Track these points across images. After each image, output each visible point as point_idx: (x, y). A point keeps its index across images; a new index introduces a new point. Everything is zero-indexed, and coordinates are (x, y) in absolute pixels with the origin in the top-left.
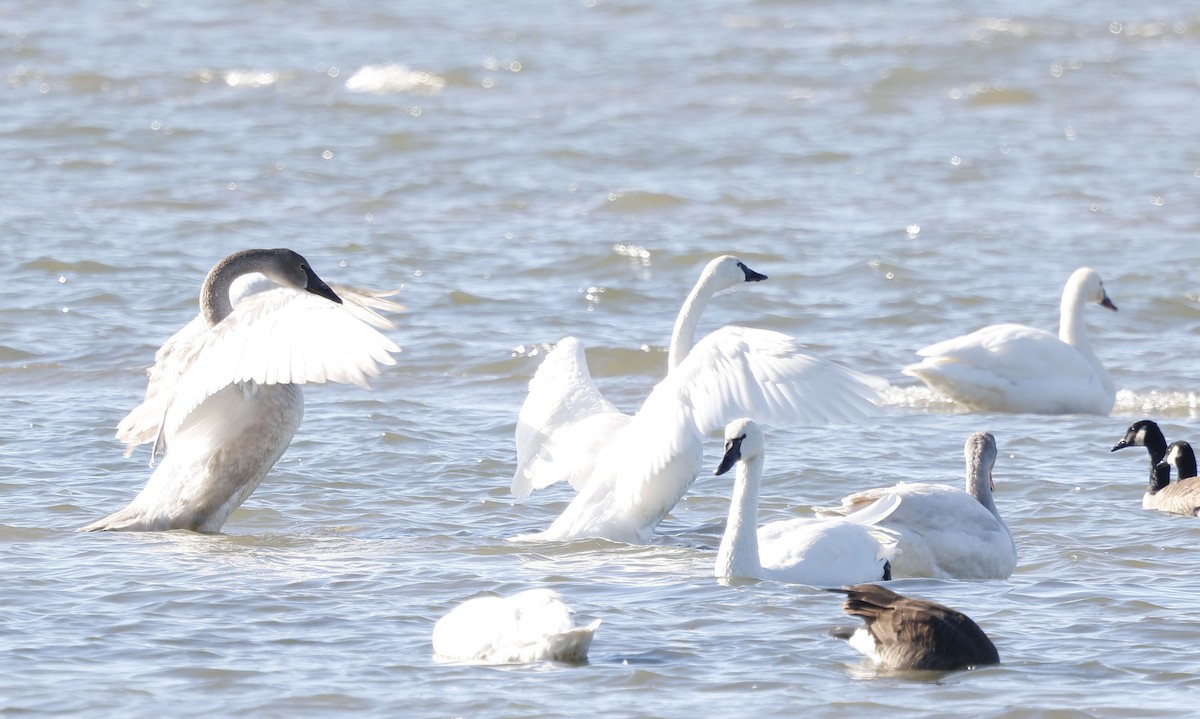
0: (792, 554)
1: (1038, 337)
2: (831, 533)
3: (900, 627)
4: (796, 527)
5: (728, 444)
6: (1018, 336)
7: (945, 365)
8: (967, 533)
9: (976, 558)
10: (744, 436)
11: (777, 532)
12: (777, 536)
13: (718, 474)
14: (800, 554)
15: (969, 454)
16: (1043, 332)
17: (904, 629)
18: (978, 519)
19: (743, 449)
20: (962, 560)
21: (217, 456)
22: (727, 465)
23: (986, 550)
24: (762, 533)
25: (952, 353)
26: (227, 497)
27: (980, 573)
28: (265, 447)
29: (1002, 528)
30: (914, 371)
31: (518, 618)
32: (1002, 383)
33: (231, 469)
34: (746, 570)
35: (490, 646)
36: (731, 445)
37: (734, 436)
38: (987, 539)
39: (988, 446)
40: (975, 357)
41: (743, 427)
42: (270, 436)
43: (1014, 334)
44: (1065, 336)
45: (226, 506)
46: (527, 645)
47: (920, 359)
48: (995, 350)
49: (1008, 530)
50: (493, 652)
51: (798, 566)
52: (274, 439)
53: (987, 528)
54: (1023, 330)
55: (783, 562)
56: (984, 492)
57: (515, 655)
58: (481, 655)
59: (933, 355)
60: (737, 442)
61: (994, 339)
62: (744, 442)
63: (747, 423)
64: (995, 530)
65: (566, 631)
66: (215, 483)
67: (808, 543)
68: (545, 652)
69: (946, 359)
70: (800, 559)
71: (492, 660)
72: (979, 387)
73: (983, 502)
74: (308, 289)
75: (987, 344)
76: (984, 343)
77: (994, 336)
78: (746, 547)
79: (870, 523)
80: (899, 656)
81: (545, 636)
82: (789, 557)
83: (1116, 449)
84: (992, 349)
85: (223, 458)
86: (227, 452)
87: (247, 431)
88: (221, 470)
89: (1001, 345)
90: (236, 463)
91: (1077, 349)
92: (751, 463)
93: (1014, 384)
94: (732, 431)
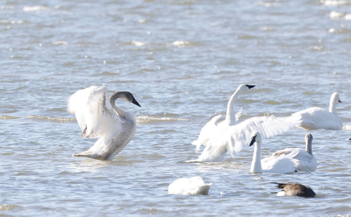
0: (270, 166)
1: (323, 110)
2: (281, 161)
3: (291, 187)
4: (272, 159)
5: (252, 138)
8: (304, 161)
9: (307, 167)
10: (256, 136)
12: (267, 161)
13: (250, 146)
14: (272, 166)
15: (306, 140)
16: (324, 109)
17: (292, 187)
18: (307, 157)
19: (256, 139)
20: (304, 168)
21: (113, 140)
22: (252, 144)
23: (309, 165)
24: (262, 161)
26: (114, 151)
28: (125, 138)
29: (313, 159)
32: (314, 122)
33: (117, 143)
34: (258, 171)
35: (183, 190)
36: (253, 138)
37: (254, 136)
38: (310, 162)
39: (310, 138)
40: (306, 116)
41: (256, 134)
42: (126, 135)
43: (316, 110)
44: (330, 110)
45: (114, 153)
46: (193, 189)
48: (312, 114)
49: (315, 159)
50: (184, 191)
51: (272, 169)
52: (128, 136)
53: (309, 159)
54: (318, 109)
55: (268, 168)
56: (310, 151)
57: (190, 192)
58: (181, 192)
60: (254, 137)
61: (311, 111)
62: (256, 137)
63: (257, 132)
64: (312, 159)
66: (112, 147)
67: (274, 163)
68: (198, 192)
70: (272, 168)
72: (307, 123)
73: (309, 153)
74: (132, 102)
76: (309, 112)
77: (311, 110)
78: (258, 165)
79: (291, 158)
81: (197, 187)
82: (270, 167)
84: (311, 113)
85: (115, 140)
86: (116, 139)
87: (121, 133)
88: (114, 143)
89: (313, 113)
90: (118, 142)
91: (333, 113)
92: (258, 142)
93: (317, 122)
94: (253, 135)
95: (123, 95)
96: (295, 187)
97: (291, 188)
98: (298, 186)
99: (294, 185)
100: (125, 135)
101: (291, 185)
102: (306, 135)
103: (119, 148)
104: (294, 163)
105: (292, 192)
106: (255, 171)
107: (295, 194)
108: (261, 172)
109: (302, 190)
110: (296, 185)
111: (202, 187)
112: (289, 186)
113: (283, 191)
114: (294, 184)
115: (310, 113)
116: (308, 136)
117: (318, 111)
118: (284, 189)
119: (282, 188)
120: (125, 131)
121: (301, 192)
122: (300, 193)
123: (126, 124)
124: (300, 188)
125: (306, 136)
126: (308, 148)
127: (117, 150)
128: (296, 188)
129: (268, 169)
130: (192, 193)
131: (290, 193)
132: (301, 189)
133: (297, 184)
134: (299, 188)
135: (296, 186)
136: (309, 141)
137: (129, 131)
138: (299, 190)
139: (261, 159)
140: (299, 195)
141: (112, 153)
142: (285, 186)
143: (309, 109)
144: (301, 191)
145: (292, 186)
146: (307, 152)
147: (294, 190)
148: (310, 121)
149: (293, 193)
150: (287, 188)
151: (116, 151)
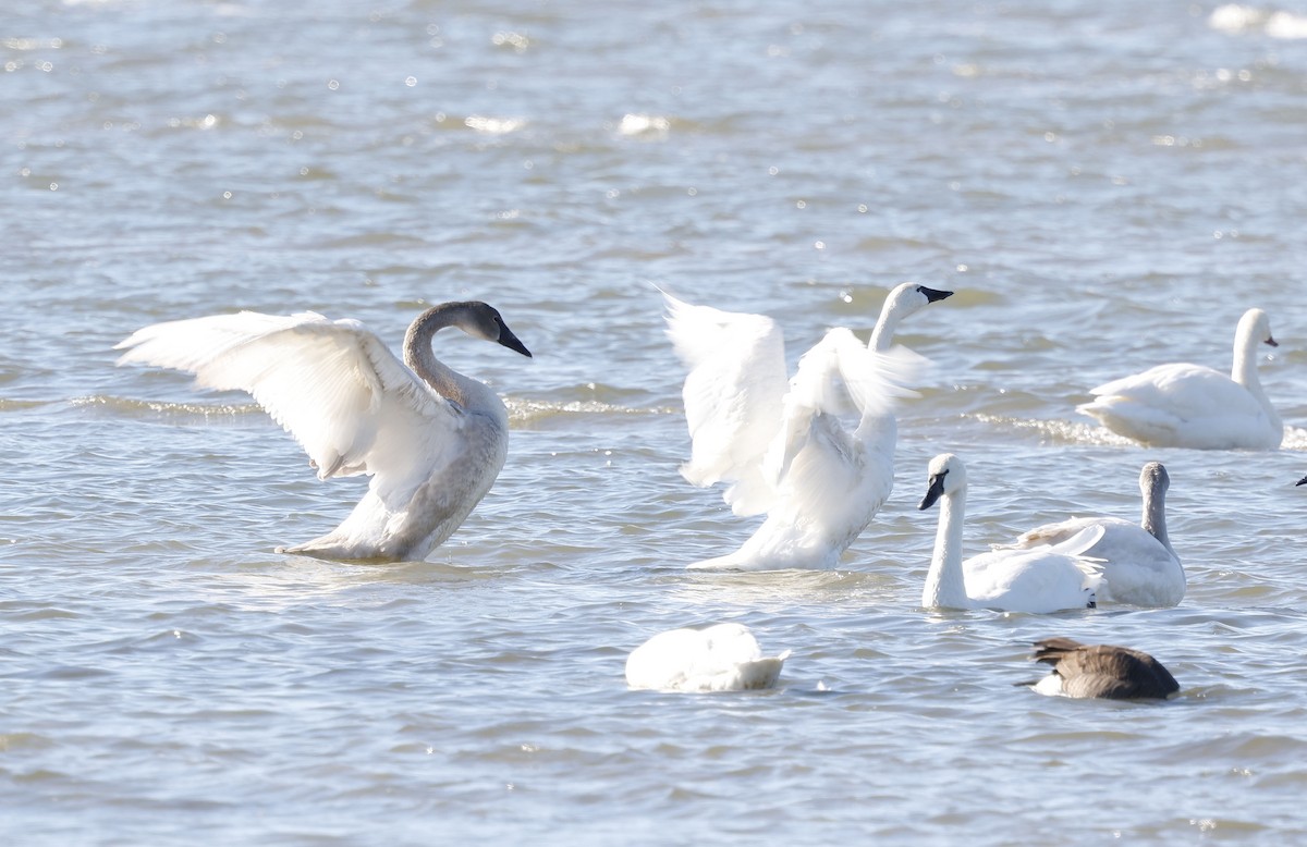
0: (998, 585)
1: (1207, 376)
2: (1037, 566)
3: (1085, 662)
4: (1003, 558)
5: (931, 479)
6: (1188, 374)
7: (1117, 404)
8: (1139, 564)
9: (1149, 588)
10: (947, 471)
11: (984, 564)
12: (984, 567)
13: (922, 508)
14: (1005, 586)
15: (1145, 487)
17: (1089, 662)
18: (1149, 551)
19: (946, 484)
20: (1135, 591)
21: (424, 490)
22: (930, 500)
23: (1157, 580)
24: (968, 566)
25: (1123, 392)
26: (430, 530)
27: (1153, 603)
28: (470, 480)
29: (1172, 558)
30: (1087, 410)
31: (710, 647)
32: (1173, 421)
33: (438, 503)
34: (953, 604)
35: (682, 674)
36: (934, 480)
37: (937, 471)
38: (1158, 569)
39: (1160, 480)
40: (1147, 395)
41: (947, 463)
42: (473, 469)
43: (1184, 373)
44: (1237, 376)
45: (430, 539)
46: (718, 673)
47: (1092, 398)
48: (1166, 388)
49: (1178, 560)
50: (685, 680)
51: (1003, 596)
52: (478, 472)
53: (1157, 559)
54: (1192, 369)
55: (989, 593)
56: (1158, 528)
57: (707, 683)
58: (672, 683)
59: (1107, 394)
60: (940, 477)
61: (1165, 378)
62: (947, 477)
63: (950, 458)
64: (1167, 560)
65: (757, 659)
66: (420, 517)
67: (1013, 575)
68: (736, 683)
69: (1119, 397)
70: (1005, 590)
71: (684, 688)
72: (1150, 425)
73: (1157, 536)
75: (1158, 383)
76: (1155, 382)
77: (1164, 376)
78: (951, 578)
79: (1074, 554)
80: (1085, 686)
81: (736, 664)
82: (995, 588)
83: (1300, 483)
84: (1163, 387)
85: (431, 492)
86: (436, 487)
87: (452, 466)
88: (427, 503)
89: (1171, 385)
90: (444, 497)
91: (1248, 387)
92: (954, 495)
93: (1184, 421)
94: (935, 466)
95: (464, 314)
96: (1099, 659)
97: (1084, 666)
98: (1110, 658)
99: (1094, 655)
100: (468, 469)
101: (1084, 655)
102: (1144, 468)
103: (448, 521)
104: (1084, 575)
105: (1089, 682)
106: (940, 601)
107: (1097, 691)
108: (960, 607)
109: (1124, 675)
110: (1101, 654)
111: (753, 665)
112: (1079, 656)
113: (1058, 677)
114: (1098, 651)
115: (1160, 386)
116: (1153, 471)
117: (1192, 378)
118: (1060, 667)
119: (1054, 662)
120: (468, 453)
121: (1119, 684)
122: (1118, 688)
123: (473, 428)
124: (1118, 667)
125: (1143, 473)
126: (1149, 517)
127: (440, 527)
128: (1102, 668)
129: (989, 596)
130: (716, 688)
131: (1080, 686)
132: (1121, 672)
133: (1105, 650)
134: (1114, 668)
135: (1103, 657)
136: (1153, 490)
137: (481, 453)
138: (1112, 674)
139: (965, 559)
140: (1114, 694)
141: (422, 539)
142: (1062, 654)
143: (1156, 373)
144: (1121, 679)
145: (1087, 658)
146: (1149, 531)
147: (1093, 676)
148: (1160, 416)
149: (1090, 685)
150: (1070, 667)
151: (436, 532)
